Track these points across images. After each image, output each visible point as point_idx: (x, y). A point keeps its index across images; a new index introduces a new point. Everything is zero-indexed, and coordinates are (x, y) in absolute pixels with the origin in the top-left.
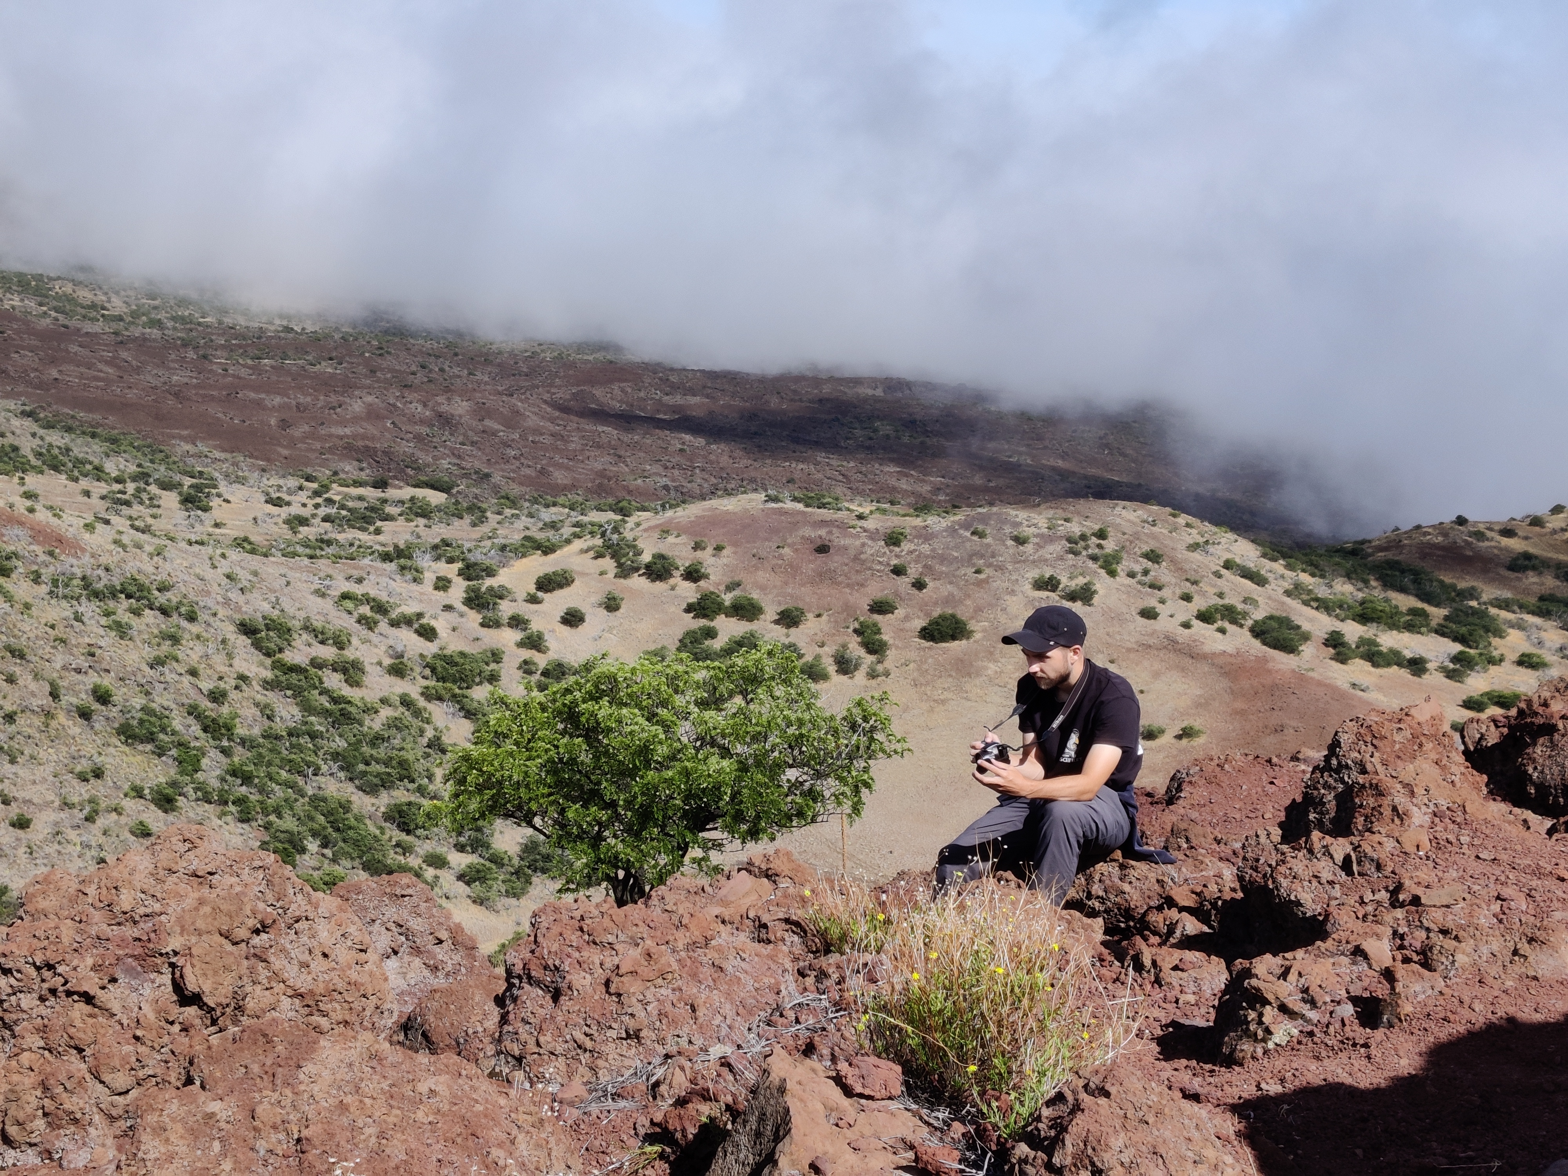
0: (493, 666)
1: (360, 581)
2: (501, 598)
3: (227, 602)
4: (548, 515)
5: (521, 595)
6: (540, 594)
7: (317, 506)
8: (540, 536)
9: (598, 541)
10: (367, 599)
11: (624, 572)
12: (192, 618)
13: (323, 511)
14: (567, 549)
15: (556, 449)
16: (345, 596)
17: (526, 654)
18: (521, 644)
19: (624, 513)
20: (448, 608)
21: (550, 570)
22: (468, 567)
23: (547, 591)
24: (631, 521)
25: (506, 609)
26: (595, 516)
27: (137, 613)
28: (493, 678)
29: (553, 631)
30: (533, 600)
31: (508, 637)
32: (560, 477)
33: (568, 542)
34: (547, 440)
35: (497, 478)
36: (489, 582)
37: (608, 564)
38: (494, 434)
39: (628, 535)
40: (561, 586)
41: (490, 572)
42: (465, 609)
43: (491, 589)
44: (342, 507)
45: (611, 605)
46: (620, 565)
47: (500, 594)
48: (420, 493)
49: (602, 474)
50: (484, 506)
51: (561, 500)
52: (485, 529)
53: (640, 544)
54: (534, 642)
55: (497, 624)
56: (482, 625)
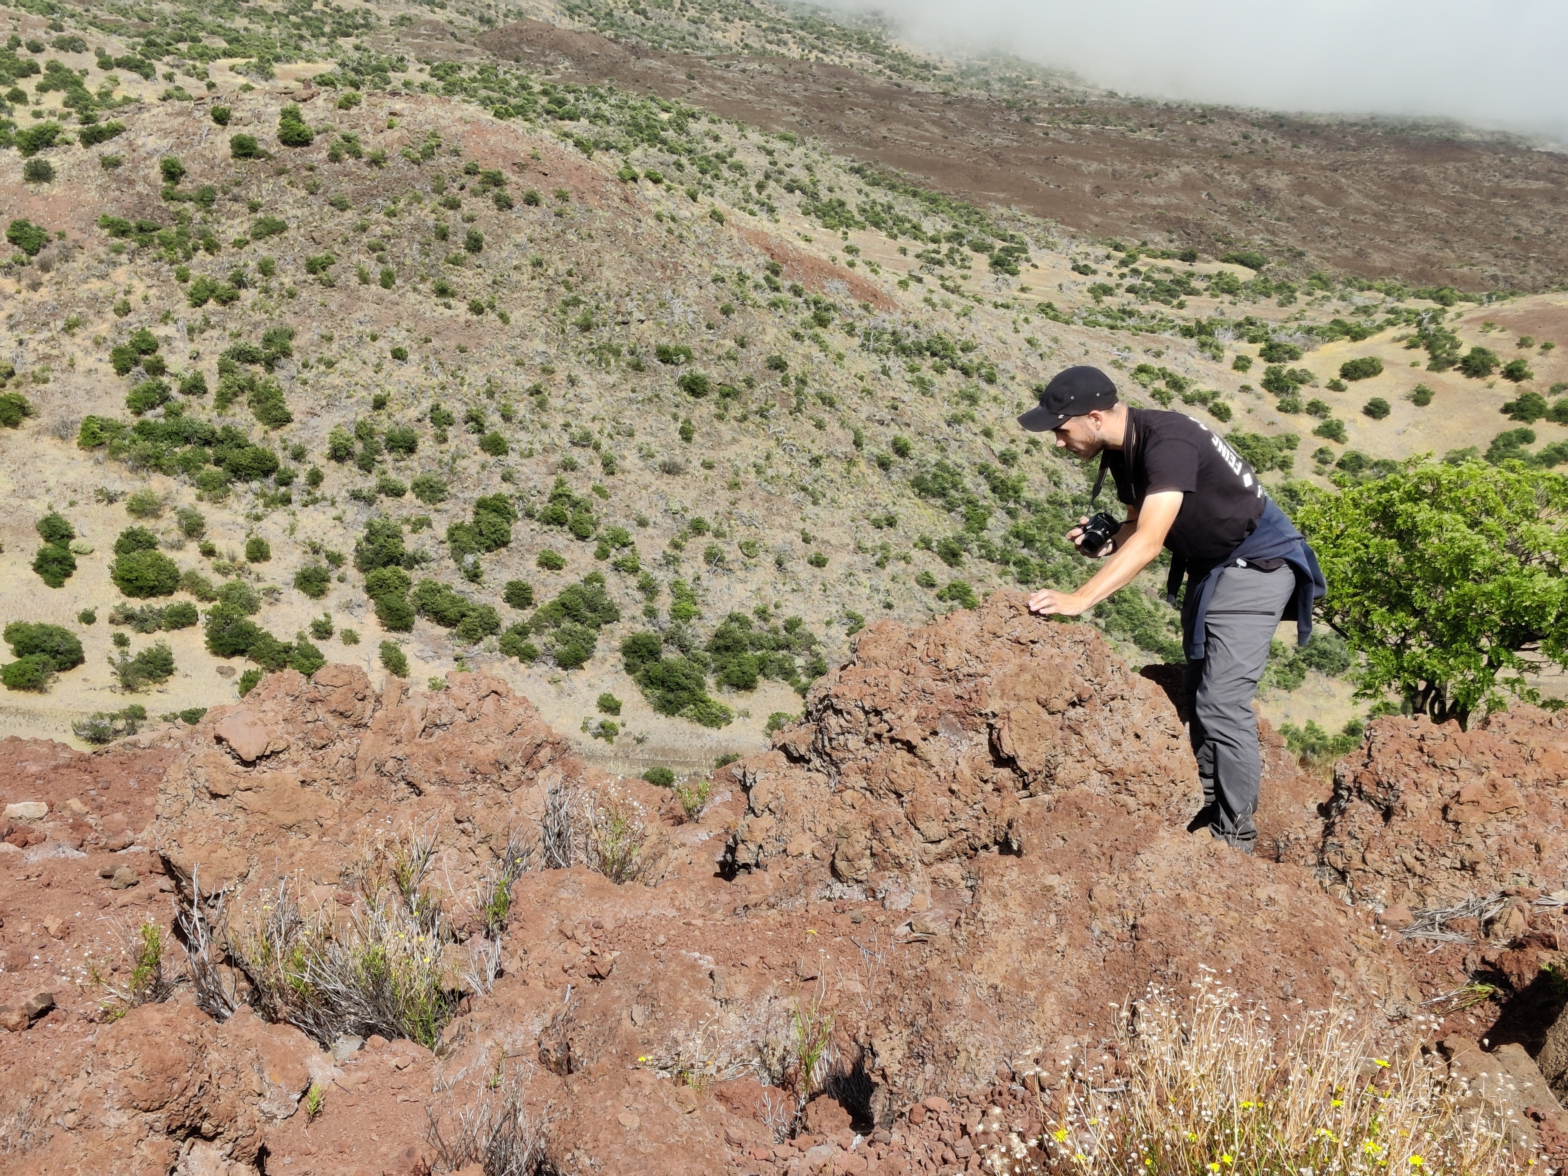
0: (1286, 452)
1: (1158, 355)
2: (1302, 382)
3: (1026, 367)
4: (1361, 299)
5: (1324, 381)
6: (1344, 382)
7: (1122, 276)
8: (1350, 321)
9: (1413, 330)
10: (1163, 374)
11: (1438, 364)
12: (991, 380)
13: (1128, 282)
14: (1378, 337)
15: (1378, 230)
16: (1142, 369)
17: (1323, 443)
18: (1318, 432)
19: (1445, 301)
20: (1245, 389)
21: (1357, 357)
22: (1271, 348)
23: (1352, 379)
24: (1452, 311)
25: (1305, 394)
26: (1412, 304)
27: (939, 371)
28: (1284, 465)
29: (1354, 421)
30: (1336, 387)
31: (1306, 424)
32: (1378, 259)
33: (1380, 328)
34: (1368, 219)
35: (1311, 257)
36: (1291, 365)
37: (1422, 355)
38: (1313, 210)
39: (1447, 326)
40: (1367, 375)
41: (1293, 355)
42: (1263, 391)
43: (1292, 372)
44: (1148, 278)
45: (1421, 398)
46: (1434, 358)
47: (1302, 378)
48: (1228, 267)
49: (1425, 259)
50: (1294, 285)
51: (1377, 284)
52: (1292, 310)
53: (1459, 337)
54: (1332, 431)
55: (1295, 410)
56: (1279, 409)
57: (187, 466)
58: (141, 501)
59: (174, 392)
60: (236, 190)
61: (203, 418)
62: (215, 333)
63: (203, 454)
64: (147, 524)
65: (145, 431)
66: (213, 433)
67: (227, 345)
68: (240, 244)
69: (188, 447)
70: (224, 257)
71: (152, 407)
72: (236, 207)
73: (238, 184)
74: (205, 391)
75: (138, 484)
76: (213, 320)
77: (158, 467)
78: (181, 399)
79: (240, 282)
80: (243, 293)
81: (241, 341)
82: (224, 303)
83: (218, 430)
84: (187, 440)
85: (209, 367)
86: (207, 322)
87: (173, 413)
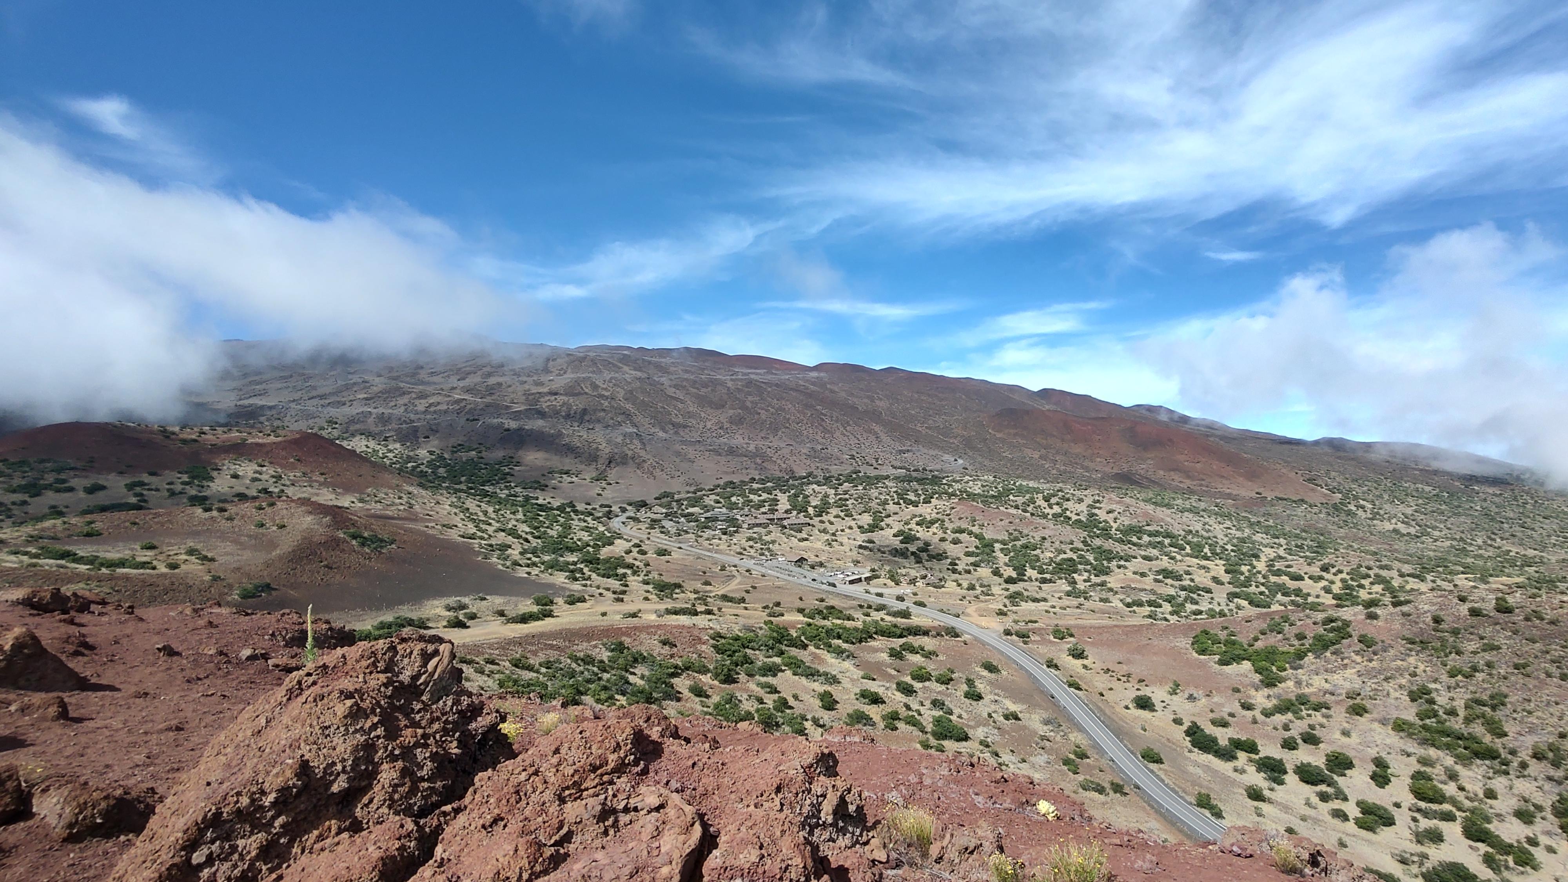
57: (1448, 747)
58: (1424, 758)
59: (1441, 713)
60: (1472, 630)
61: (1457, 727)
62: (1463, 690)
63: (1457, 743)
64: (1428, 770)
65: (1424, 727)
66: (1463, 734)
67: (1469, 696)
68: (1474, 653)
69: (1449, 739)
70: (1465, 657)
71: (1429, 718)
72: (1472, 637)
73: (1472, 627)
74: (1458, 715)
75: (1422, 751)
76: (1461, 684)
77: (1433, 745)
78: (1445, 716)
79: (1475, 669)
80: (1477, 674)
81: (1477, 695)
82: (1467, 678)
83: (1466, 735)
84: (1448, 736)
85: (1460, 704)
86: (1458, 685)
87: (1438, 722)
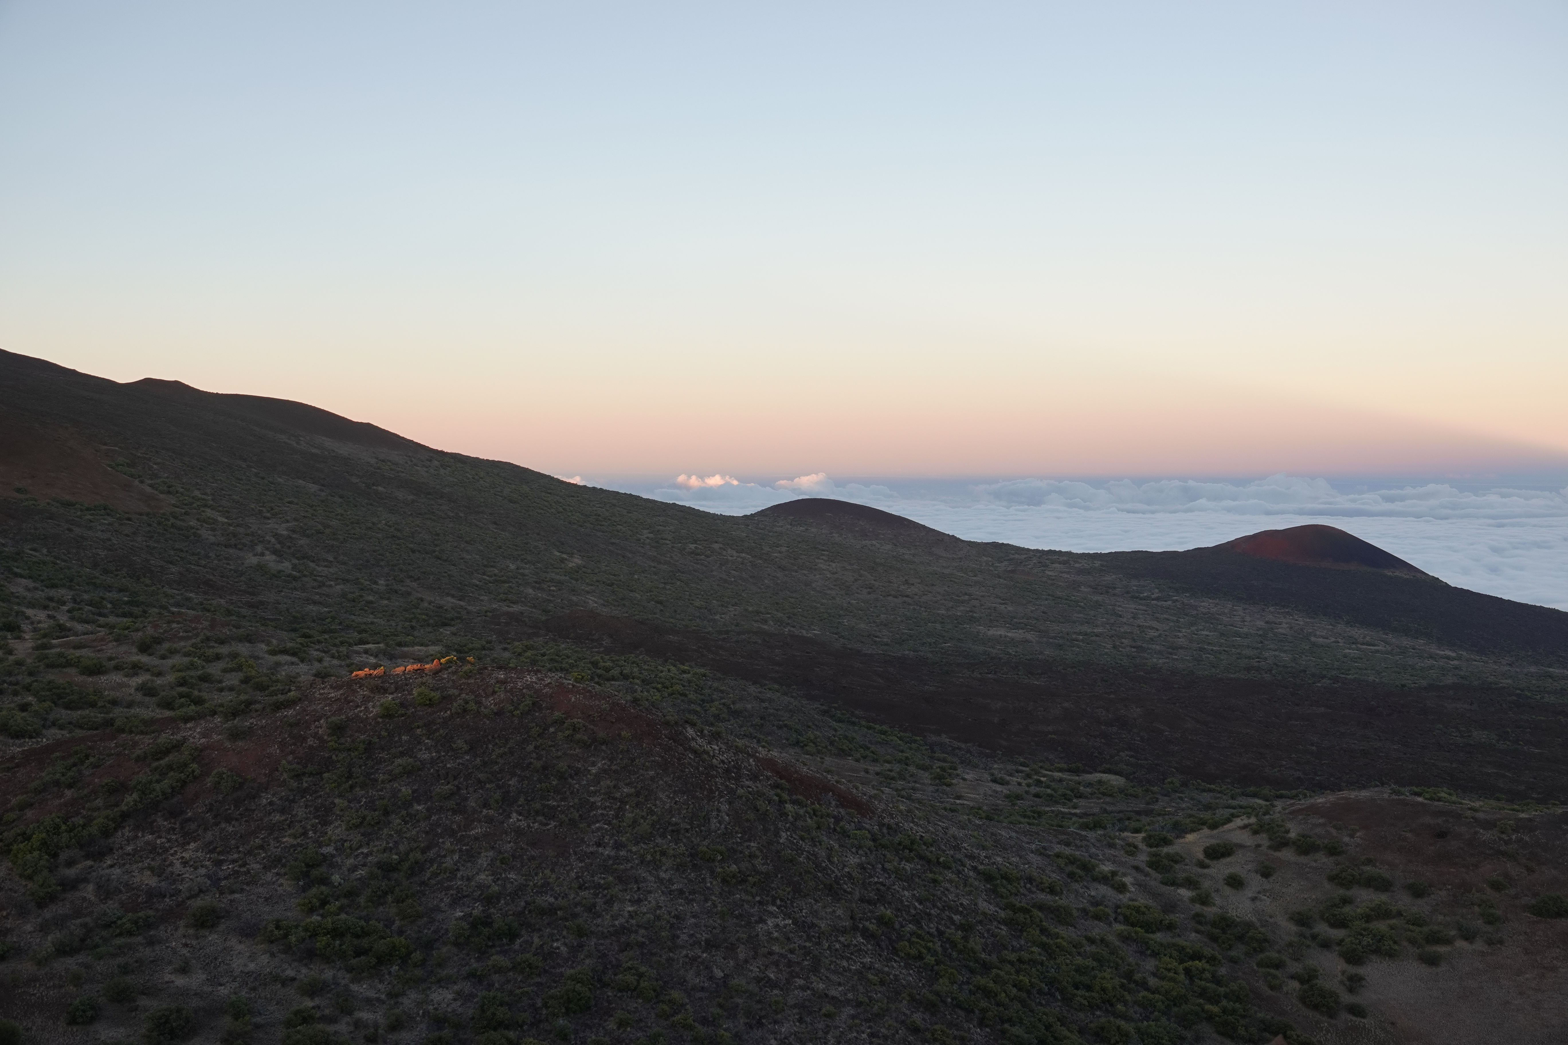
0: (1171, 917)
1: (1068, 845)
2: (1176, 862)
4: (1206, 799)
5: (1193, 861)
6: (1208, 862)
7: (1029, 785)
8: (1203, 815)
10: (1074, 860)
13: (1034, 790)
14: (1228, 827)
17: (1198, 908)
18: (1193, 900)
19: (1269, 798)
20: (1136, 869)
21: (1214, 841)
22: (1150, 837)
23: (1213, 859)
25: (1181, 872)
26: (1246, 801)
28: (1170, 927)
29: (1219, 891)
30: (1202, 866)
31: (1183, 895)
32: (1213, 768)
33: (1229, 820)
34: (1202, 739)
35: (1164, 768)
36: (1165, 850)
37: (1263, 839)
38: (1161, 733)
39: (1277, 818)
40: (1225, 856)
41: (1166, 842)
42: (1149, 870)
43: (1168, 856)
44: (1048, 787)
45: (1266, 872)
46: (1272, 841)
47: (1175, 859)
48: (1105, 777)
49: (1246, 767)
50: (1155, 789)
51: (1215, 786)
52: (1156, 807)
53: (1287, 825)
54: (1204, 900)
55: (1174, 883)
56: (1162, 883)
58: (307, 985)
75: (305, 972)
77: (320, 959)
